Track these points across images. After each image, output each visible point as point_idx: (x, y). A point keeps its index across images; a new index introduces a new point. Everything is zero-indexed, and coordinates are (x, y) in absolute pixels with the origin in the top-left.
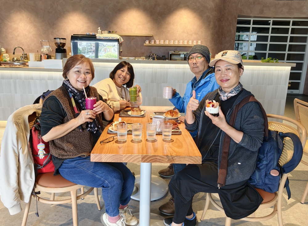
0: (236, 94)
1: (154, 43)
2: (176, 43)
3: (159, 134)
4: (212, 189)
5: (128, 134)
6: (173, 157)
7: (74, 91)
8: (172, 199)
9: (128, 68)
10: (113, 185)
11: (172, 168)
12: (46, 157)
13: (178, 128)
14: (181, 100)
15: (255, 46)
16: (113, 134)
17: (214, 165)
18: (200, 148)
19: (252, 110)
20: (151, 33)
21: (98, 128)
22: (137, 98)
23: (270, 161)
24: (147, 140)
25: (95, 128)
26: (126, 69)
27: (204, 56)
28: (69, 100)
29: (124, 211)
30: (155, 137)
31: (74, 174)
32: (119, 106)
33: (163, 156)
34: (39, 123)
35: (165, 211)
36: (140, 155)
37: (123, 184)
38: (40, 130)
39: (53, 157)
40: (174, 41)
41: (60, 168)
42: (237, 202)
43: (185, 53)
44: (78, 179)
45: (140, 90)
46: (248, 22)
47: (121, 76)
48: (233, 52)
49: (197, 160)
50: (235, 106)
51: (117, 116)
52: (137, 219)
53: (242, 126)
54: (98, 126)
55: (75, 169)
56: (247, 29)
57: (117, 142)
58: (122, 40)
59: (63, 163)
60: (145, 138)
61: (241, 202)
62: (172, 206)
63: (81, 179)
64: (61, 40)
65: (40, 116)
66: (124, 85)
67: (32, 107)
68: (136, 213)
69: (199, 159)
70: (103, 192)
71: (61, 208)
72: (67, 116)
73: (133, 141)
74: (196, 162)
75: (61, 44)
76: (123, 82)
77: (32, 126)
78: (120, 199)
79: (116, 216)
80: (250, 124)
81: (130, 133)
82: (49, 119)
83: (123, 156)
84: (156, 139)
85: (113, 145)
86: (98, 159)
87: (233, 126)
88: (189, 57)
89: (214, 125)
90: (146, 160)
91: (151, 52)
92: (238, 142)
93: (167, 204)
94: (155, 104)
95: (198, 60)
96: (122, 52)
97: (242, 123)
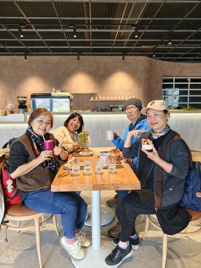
0: (165, 134)
1: (97, 99)
2: (115, 99)
3: (106, 168)
4: (150, 211)
5: (80, 169)
6: (117, 185)
7: (36, 137)
8: (118, 223)
9: (79, 118)
10: (70, 211)
11: (117, 198)
12: (13, 191)
13: (120, 163)
14: (121, 141)
15: (178, 99)
16: (68, 170)
17: (151, 191)
18: (139, 178)
19: (178, 146)
20: (95, 91)
21: (56, 165)
22: (86, 141)
23: (195, 186)
24: (96, 173)
25: (53, 166)
26: (77, 118)
27: (137, 106)
28: (31, 144)
29: (79, 235)
30: (103, 171)
31: (37, 204)
32: (72, 147)
33: (109, 185)
34: (7, 164)
35: (113, 233)
36: (91, 185)
37: (78, 210)
38: (9, 169)
39: (19, 191)
40: (113, 97)
41: (25, 199)
42: (171, 221)
43: (123, 106)
44: (41, 208)
45: (88, 134)
46: (172, 80)
47: (73, 124)
48: (159, 102)
49: (137, 187)
50: (165, 144)
51: (70, 155)
52: (90, 241)
53: (171, 160)
54: (55, 164)
55: (38, 199)
56: (171, 86)
57: (72, 175)
58: (72, 97)
59: (27, 195)
60: (94, 171)
61: (174, 220)
62: (118, 229)
63: (43, 208)
64: (23, 98)
65: (9, 158)
66: (75, 131)
67: (2, 151)
68: (89, 236)
69: (139, 186)
70: (61, 218)
71: (25, 235)
72: (30, 157)
73: (85, 175)
74: (136, 188)
75: (23, 102)
76: (74, 129)
77: (2, 166)
78: (76, 224)
79: (72, 238)
80: (177, 157)
81: (82, 168)
82: (16, 160)
83: (78, 186)
84: (104, 172)
85: (69, 178)
86: (57, 189)
87: (164, 159)
88: (125, 108)
89: (149, 159)
90: (96, 188)
91: (95, 106)
92: (169, 172)
93: (115, 227)
94: (100, 146)
95: (132, 110)
96: (72, 106)
97: (171, 157)
